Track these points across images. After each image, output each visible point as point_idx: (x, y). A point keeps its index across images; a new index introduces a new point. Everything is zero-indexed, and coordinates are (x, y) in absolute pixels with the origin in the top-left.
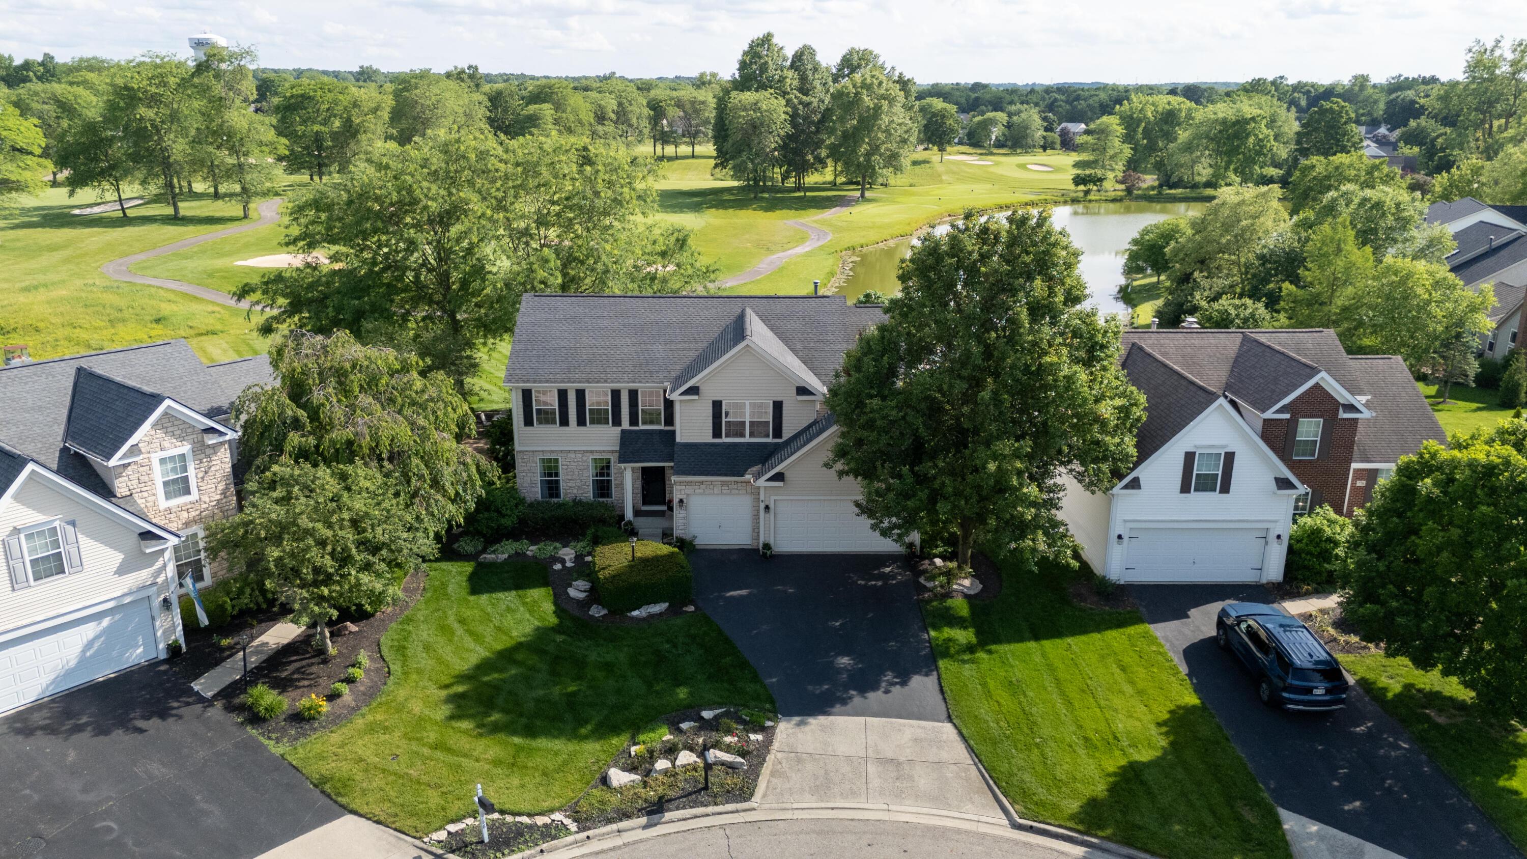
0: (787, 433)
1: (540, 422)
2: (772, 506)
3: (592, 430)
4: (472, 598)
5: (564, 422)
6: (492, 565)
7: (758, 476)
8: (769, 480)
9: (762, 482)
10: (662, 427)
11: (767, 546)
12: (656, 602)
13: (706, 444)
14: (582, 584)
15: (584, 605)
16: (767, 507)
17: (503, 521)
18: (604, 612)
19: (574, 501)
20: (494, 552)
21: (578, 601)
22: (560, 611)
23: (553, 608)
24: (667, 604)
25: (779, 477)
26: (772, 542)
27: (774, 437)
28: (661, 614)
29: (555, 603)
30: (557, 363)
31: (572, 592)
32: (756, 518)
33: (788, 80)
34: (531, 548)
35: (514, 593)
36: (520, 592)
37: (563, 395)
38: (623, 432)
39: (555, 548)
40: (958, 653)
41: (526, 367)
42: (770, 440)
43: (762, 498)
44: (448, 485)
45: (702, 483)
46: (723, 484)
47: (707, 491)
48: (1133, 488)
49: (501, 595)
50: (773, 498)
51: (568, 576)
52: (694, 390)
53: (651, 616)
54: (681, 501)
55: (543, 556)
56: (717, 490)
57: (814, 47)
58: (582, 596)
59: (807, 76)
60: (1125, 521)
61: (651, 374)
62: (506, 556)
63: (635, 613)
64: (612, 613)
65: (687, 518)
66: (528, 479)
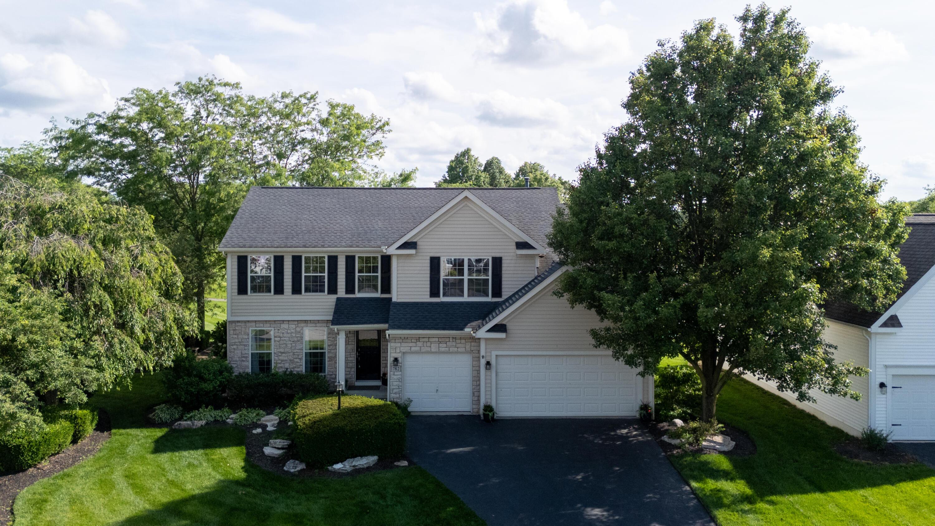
0: (506, 293)
1: (255, 289)
2: (493, 362)
3: (306, 298)
4: (150, 457)
5: (279, 290)
6: (187, 430)
7: (476, 329)
8: (490, 331)
9: (482, 333)
10: (378, 295)
11: (488, 408)
12: (362, 455)
13: (422, 303)
14: (279, 442)
15: (279, 461)
16: (488, 363)
17: (204, 386)
18: (301, 466)
19: (284, 372)
20: (190, 419)
21: (271, 458)
22: (249, 466)
23: (243, 464)
24: (375, 458)
25: (500, 328)
26: (494, 404)
27: (493, 296)
28: (368, 469)
29: (246, 460)
30: (275, 233)
31: (268, 450)
32: (476, 379)
33: (482, 178)
34: (232, 416)
35: (200, 452)
36: (208, 451)
37: (279, 261)
38: (338, 299)
39: (258, 415)
40: (733, 503)
41: (245, 236)
42: (489, 299)
43: (483, 353)
44: (137, 330)
45: (418, 339)
46: (441, 339)
47: (424, 349)
48: (893, 326)
49: (185, 453)
50: (494, 353)
51: (267, 436)
52: (411, 244)
53: (357, 471)
54: (396, 360)
55: (243, 422)
56: (434, 348)
57: (499, 158)
58: (277, 452)
59: (496, 176)
60: (886, 367)
61: (369, 241)
62: (202, 422)
63: (338, 466)
64: (310, 466)
65: (401, 380)
66: (238, 353)
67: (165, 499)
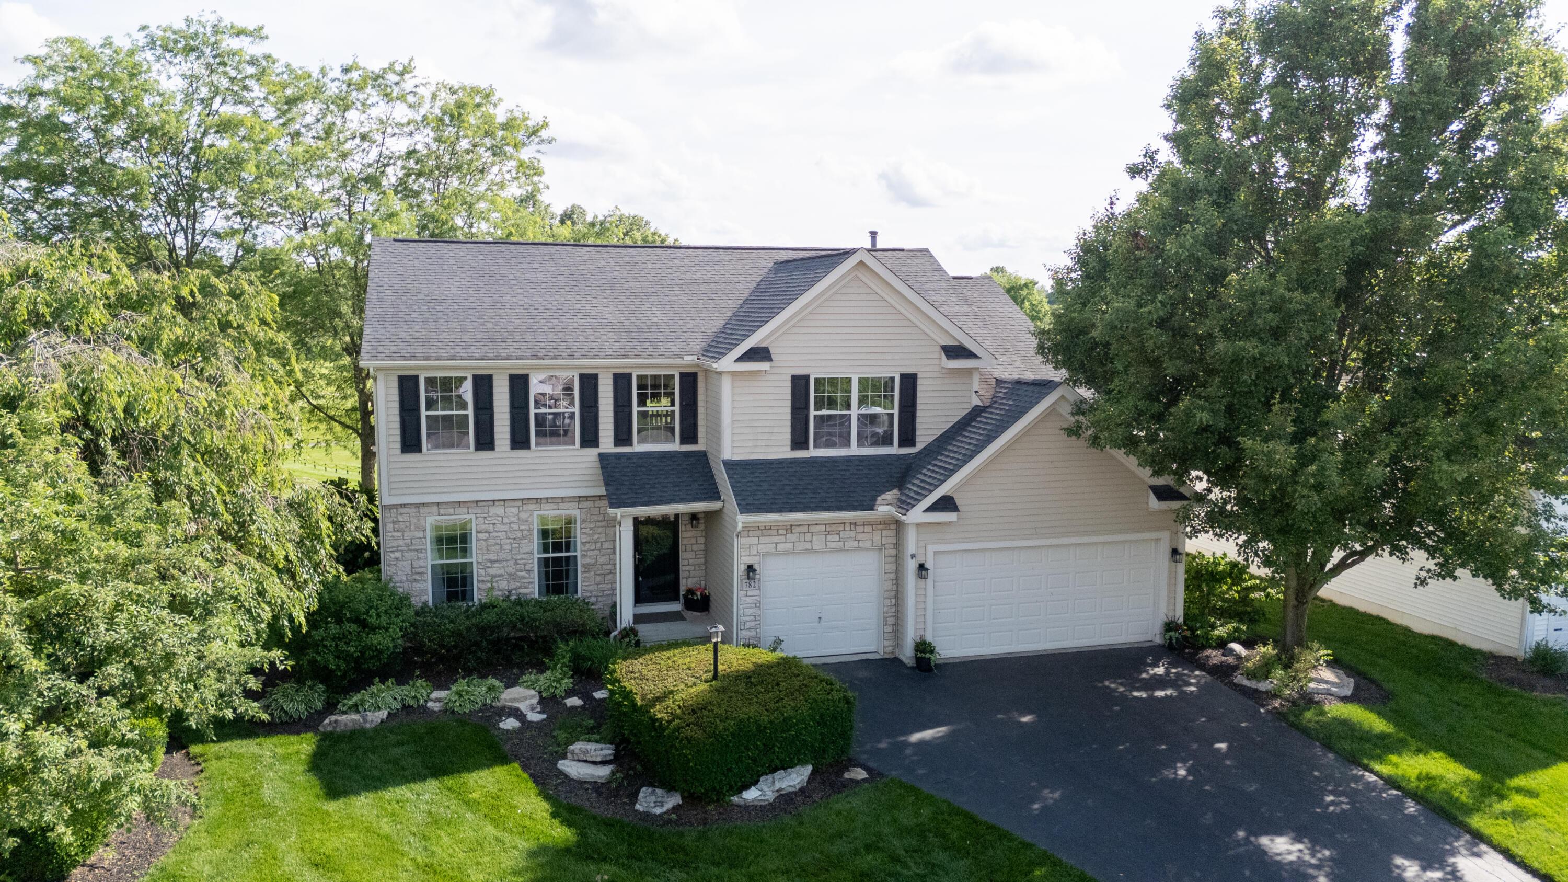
0: (925, 435)
1: (435, 443)
2: (931, 565)
3: (540, 456)
4: (332, 806)
5: (485, 442)
6: (354, 735)
7: (905, 505)
8: (929, 509)
9: (915, 515)
10: (675, 446)
11: (927, 647)
12: (786, 765)
13: (780, 462)
14: (588, 749)
16: (922, 567)
17: (376, 639)
18: (674, 800)
19: (507, 602)
20: (355, 708)
21: (597, 787)
22: (563, 808)
23: (546, 805)
24: (809, 768)
25: (946, 504)
26: (930, 640)
27: (901, 445)
28: (804, 791)
29: (545, 795)
30: (464, 330)
31: (571, 768)
32: (890, 595)
34: (435, 694)
35: (432, 785)
36: (450, 781)
37: (483, 384)
38: (605, 457)
39: (491, 688)
41: (403, 335)
42: (894, 450)
43: (911, 549)
45: (790, 528)
46: (830, 529)
47: (800, 547)
49: (403, 792)
50: (931, 548)
52: (759, 354)
53: (786, 800)
54: (750, 568)
55: (468, 708)
56: (818, 543)
58: (601, 772)
62: (383, 714)
63: (751, 795)
64: (691, 799)
66: (406, 572)
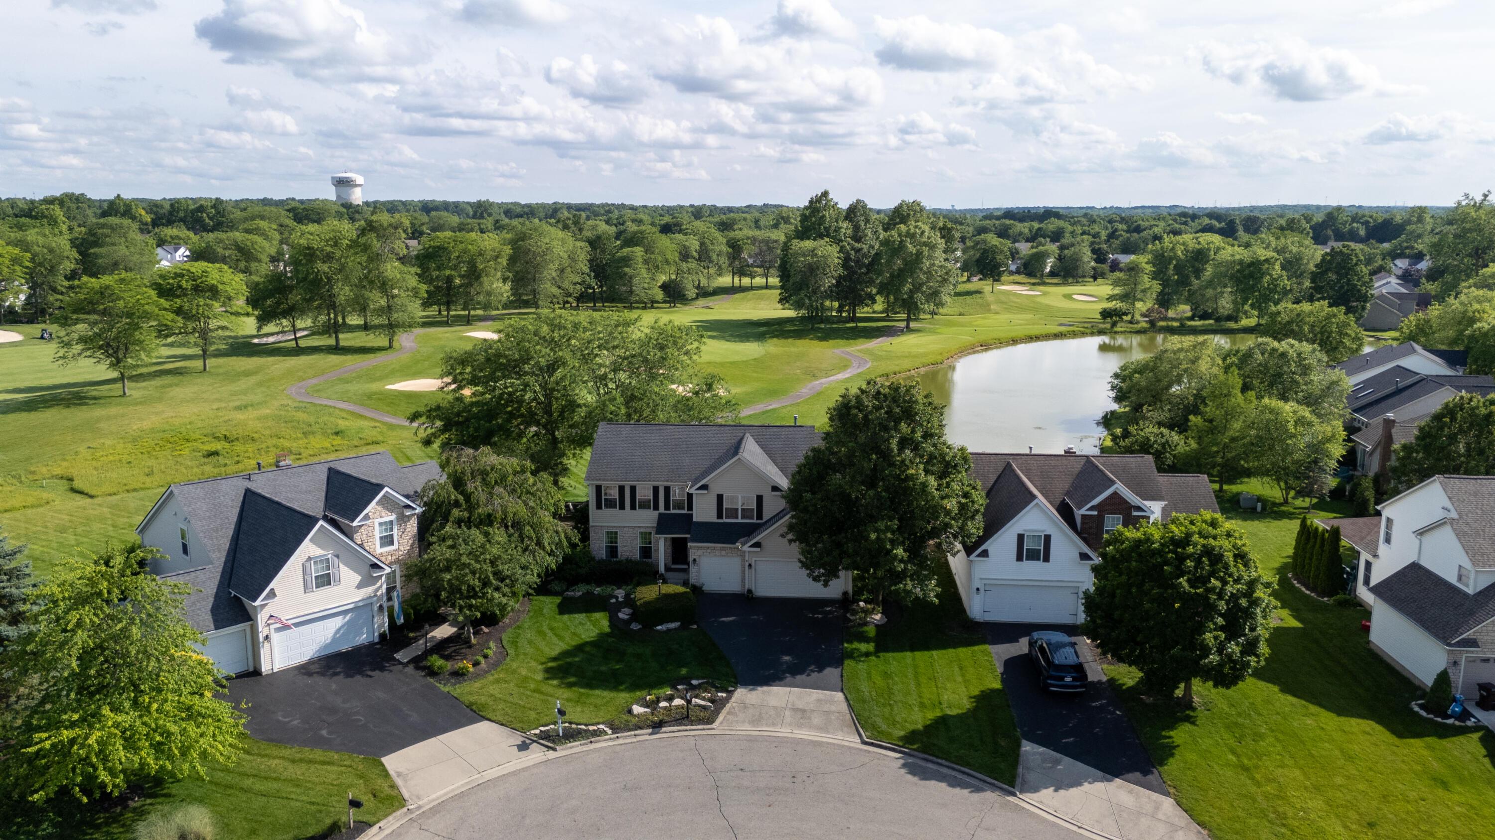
0: (766, 517)
1: (607, 506)
2: (753, 564)
3: (639, 512)
4: (558, 617)
5: (622, 507)
6: (571, 599)
7: (743, 544)
8: (751, 546)
9: (746, 548)
10: (685, 511)
11: (750, 591)
12: (672, 622)
13: (712, 523)
14: (627, 610)
15: (628, 622)
16: (750, 565)
18: (640, 627)
19: (627, 560)
20: (573, 591)
21: (623, 620)
22: (612, 625)
23: (608, 623)
24: (679, 623)
25: (757, 545)
26: (753, 589)
27: (757, 519)
28: (675, 629)
29: (610, 621)
30: (619, 471)
31: (621, 615)
32: (743, 572)
33: (843, 230)
34: (598, 589)
35: (584, 615)
36: (589, 614)
37: (622, 489)
38: (660, 514)
39: (613, 590)
41: (599, 470)
42: (755, 521)
43: (747, 558)
44: (546, 544)
45: (708, 548)
46: (722, 549)
47: (712, 554)
48: (983, 556)
49: (576, 616)
50: (754, 559)
51: (619, 606)
52: (704, 487)
53: (669, 630)
54: (695, 560)
55: (604, 594)
56: (718, 553)
57: (866, 202)
58: (626, 617)
59: (860, 226)
60: (981, 579)
61: (679, 476)
62: (581, 593)
63: (659, 628)
64: (644, 627)
65: (698, 571)
66: (597, 545)
67: (574, 643)
